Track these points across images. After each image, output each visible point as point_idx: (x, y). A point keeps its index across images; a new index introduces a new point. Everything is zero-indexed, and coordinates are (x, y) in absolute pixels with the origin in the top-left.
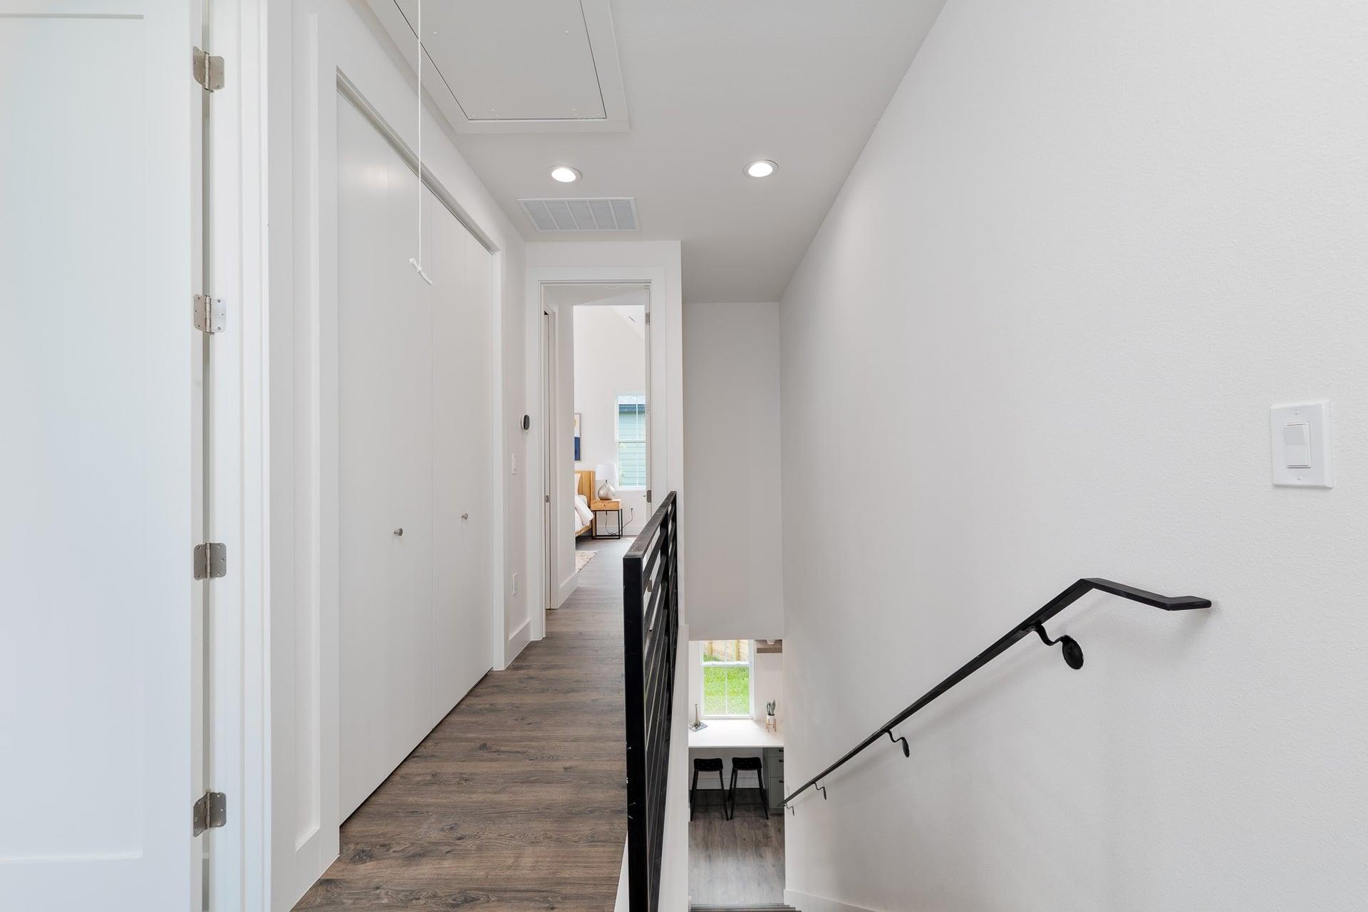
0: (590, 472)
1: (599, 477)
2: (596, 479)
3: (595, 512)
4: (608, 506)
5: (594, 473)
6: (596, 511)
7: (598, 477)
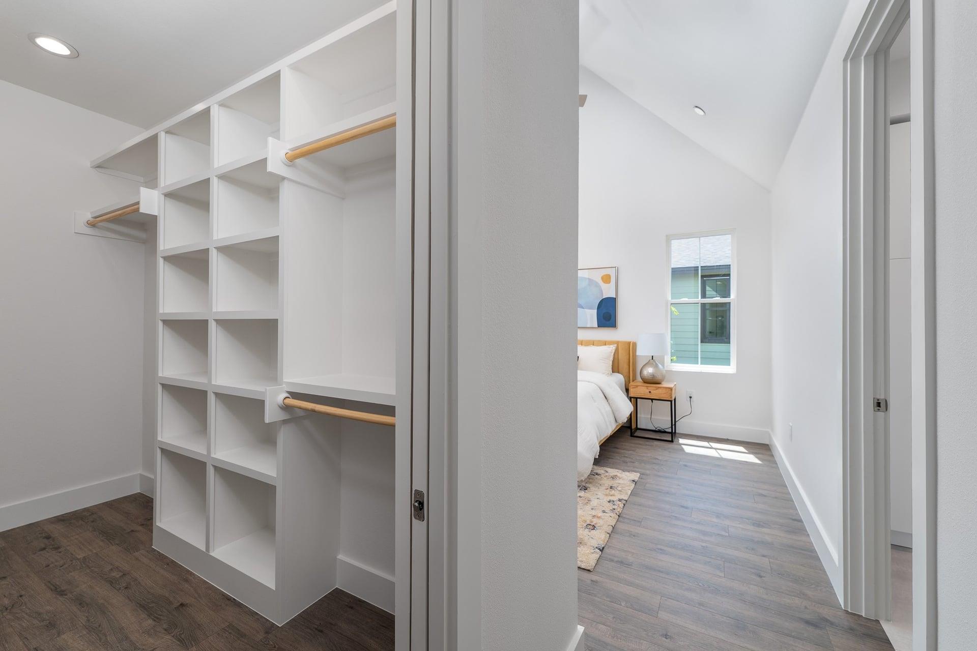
0: (629, 343)
1: (642, 352)
2: (637, 354)
3: (634, 400)
4: (656, 393)
5: (635, 344)
6: (636, 398)
7: (640, 352)
